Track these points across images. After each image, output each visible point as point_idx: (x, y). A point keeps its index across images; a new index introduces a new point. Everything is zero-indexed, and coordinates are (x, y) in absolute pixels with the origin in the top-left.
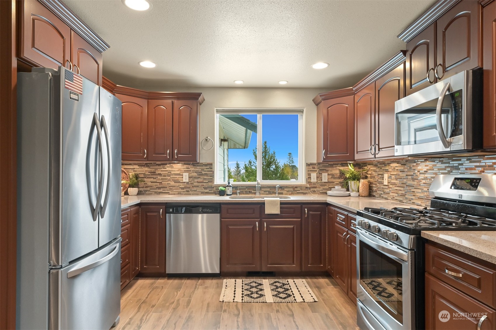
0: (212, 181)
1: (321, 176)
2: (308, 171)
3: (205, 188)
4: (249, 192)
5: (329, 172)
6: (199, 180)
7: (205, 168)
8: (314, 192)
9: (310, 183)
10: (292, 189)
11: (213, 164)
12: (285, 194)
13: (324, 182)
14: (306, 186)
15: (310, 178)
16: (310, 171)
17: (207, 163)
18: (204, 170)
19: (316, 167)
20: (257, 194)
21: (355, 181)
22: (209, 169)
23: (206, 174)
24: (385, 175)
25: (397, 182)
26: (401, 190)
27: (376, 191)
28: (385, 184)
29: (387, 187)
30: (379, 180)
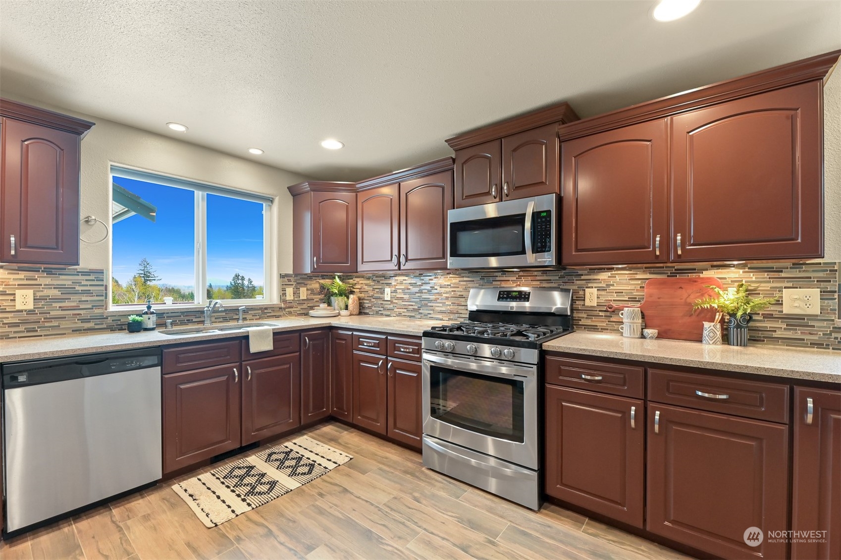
0: (103, 306)
1: (298, 292)
2: (282, 285)
3: (84, 321)
4: (187, 320)
5: (309, 287)
6: (66, 304)
7: (83, 280)
8: (290, 313)
9: (285, 301)
10: (260, 311)
11: (105, 271)
12: (249, 320)
13: (302, 300)
14: (280, 306)
15: (284, 294)
16: (285, 285)
17: (90, 269)
18: (81, 283)
19: (292, 279)
20: (206, 323)
21: (343, 297)
22: (94, 280)
23: (84, 292)
24: (386, 289)
25: (406, 297)
26: (412, 305)
27: (369, 308)
28: (386, 299)
29: (389, 303)
30: (376, 295)
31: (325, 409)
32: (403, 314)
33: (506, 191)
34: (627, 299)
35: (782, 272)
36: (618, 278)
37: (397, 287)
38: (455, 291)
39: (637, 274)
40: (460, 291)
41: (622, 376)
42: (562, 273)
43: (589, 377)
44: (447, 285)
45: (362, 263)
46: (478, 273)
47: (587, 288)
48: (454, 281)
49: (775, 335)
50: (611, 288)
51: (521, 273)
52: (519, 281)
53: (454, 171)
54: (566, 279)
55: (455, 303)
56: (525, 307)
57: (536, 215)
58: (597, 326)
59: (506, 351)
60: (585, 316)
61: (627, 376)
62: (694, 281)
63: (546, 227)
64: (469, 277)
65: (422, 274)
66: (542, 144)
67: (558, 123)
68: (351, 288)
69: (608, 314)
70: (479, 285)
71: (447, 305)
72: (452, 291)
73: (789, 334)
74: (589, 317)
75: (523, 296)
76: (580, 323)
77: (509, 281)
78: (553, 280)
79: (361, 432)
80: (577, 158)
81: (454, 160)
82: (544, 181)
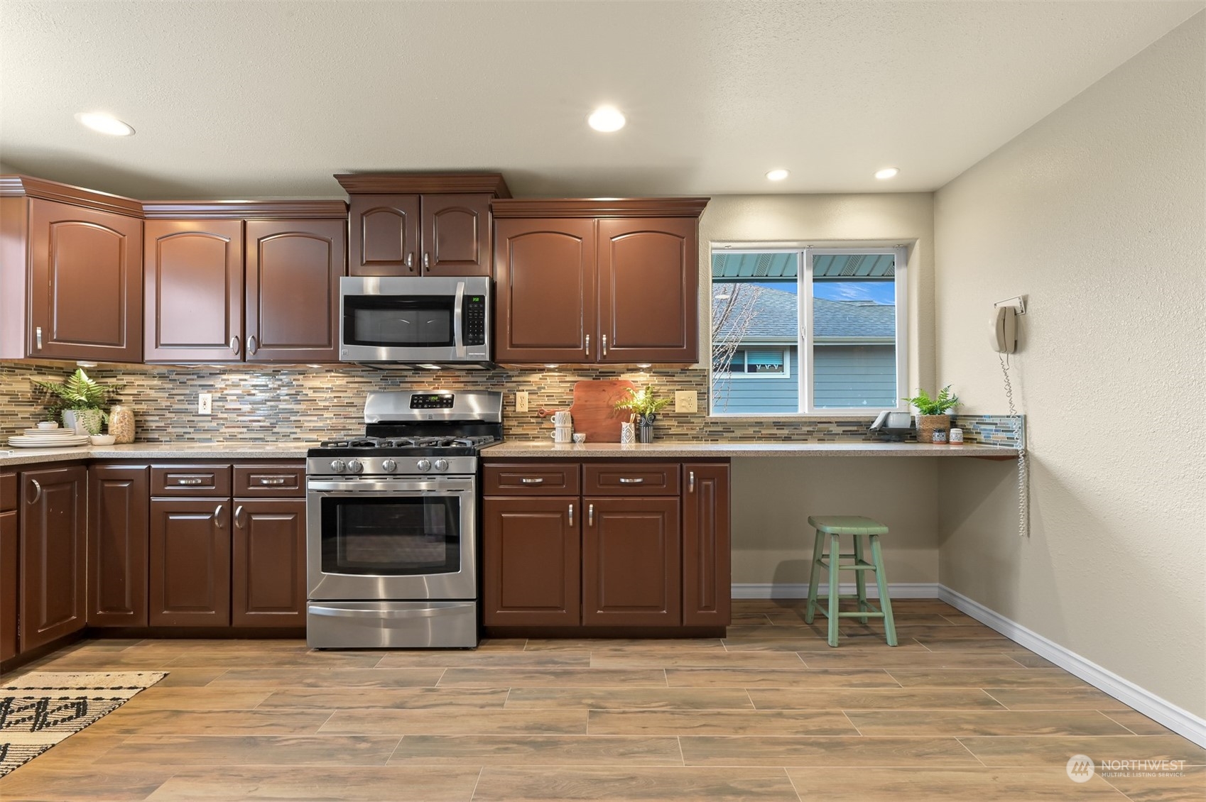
21: (97, 410)
24: (201, 396)
25: (246, 408)
26: (259, 421)
27: (159, 429)
28: (200, 413)
29: (210, 418)
30: (176, 406)
31: (74, 617)
32: (240, 436)
33: (426, 264)
34: (557, 403)
35: (674, 376)
36: (549, 380)
37: (226, 392)
38: (340, 397)
39: (566, 376)
40: (347, 397)
41: (561, 475)
42: (491, 373)
43: (529, 481)
44: (327, 388)
45: (157, 347)
46: (379, 372)
47: (517, 391)
48: (338, 383)
49: (670, 432)
50: (543, 391)
51: (440, 373)
52: (437, 383)
53: (347, 223)
54: (495, 380)
55: (340, 415)
56: (444, 414)
57: (467, 299)
58: (528, 434)
59: (438, 461)
60: (516, 423)
61: (565, 474)
62: (614, 384)
63: (479, 316)
64: (362, 377)
65: (279, 371)
66: (473, 215)
67: (491, 195)
68: (112, 395)
69: (540, 420)
70: (380, 388)
71: (326, 418)
72: (335, 397)
73: (679, 431)
74: (520, 424)
75: (445, 401)
76: (511, 433)
77: (424, 382)
78: (481, 382)
79: (165, 641)
80: (511, 240)
81: (348, 207)
82: (474, 259)
